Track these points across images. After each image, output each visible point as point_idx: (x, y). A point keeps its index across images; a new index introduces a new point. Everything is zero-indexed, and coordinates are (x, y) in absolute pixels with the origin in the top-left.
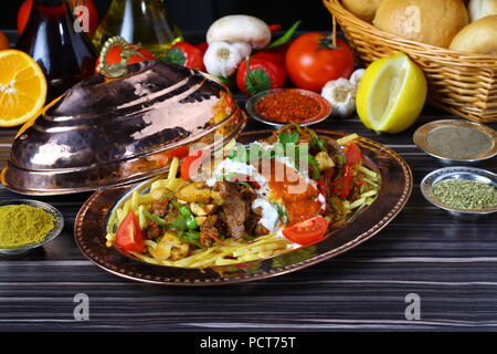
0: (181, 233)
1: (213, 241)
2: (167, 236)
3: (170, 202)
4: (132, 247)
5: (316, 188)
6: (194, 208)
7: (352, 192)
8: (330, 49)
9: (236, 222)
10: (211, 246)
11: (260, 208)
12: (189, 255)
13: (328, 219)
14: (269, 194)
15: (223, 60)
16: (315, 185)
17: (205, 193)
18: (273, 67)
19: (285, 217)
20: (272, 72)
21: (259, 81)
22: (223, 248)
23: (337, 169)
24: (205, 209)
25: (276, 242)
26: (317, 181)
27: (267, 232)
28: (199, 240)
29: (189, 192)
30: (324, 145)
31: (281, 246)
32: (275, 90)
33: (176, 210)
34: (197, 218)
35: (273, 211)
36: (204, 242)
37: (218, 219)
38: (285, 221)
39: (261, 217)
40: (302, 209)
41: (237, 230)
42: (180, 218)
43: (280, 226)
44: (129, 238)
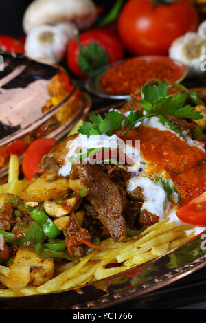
0: (39, 246)
1: (85, 247)
2: (21, 255)
3: (15, 209)
6: (50, 208)
8: (168, 5)
9: (111, 215)
10: (84, 255)
11: (139, 189)
12: (55, 273)
14: (147, 168)
16: (201, 147)
17: (61, 185)
19: (175, 195)
20: (106, 45)
22: (102, 255)
24: (65, 206)
25: (171, 230)
26: (202, 141)
27: (156, 219)
28: (65, 250)
29: (39, 187)
30: (198, 97)
31: (179, 234)
32: (115, 64)
33: (25, 216)
34: (56, 221)
35: (157, 189)
36: (73, 251)
37: (86, 217)
38: (176, 200)
39: (143, 201)
40: (196, 180)
41: (115, 225)
42: (34, 226)
43: (171, 207)
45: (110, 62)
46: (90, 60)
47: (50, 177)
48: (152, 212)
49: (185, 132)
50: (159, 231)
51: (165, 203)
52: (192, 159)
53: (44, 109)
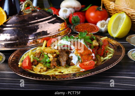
0: (44, 63)
1: (55, 66)
2: (39, 64)
3: (41, 53)
4: (27, 67)
5: (92, 52)
6: (50, 55)
7: (104, 54)
9: (63, 61)
10: (54, 68)
11: (72, 56)
12: (46, 71)
13: (95, 62)
14: (75, 52)
15: (65, 13)
16: (91, 51)
17: (53, 51)
18: (81, 16)
19: (80, 60)
20: (80, 18)
21: (76, 20)
22: (58, 69)
23: (99, 46)
24: (53, 55)
25: (77, 68)
26: (92, 49)
27: (74, 65)
28: (50, 66)
29: (48, 49)
30: (95, 38)
31: (78, 70)
32: (81, 23)
33: (43, 56)
34: (50, 59)
35: (76, 58)
36: (52, 67)
37: (57, 60)
38: (80, 62)
39: (72, 60)
40: (86, 58)
41: (63, 63)
43: (79, 63)
44: (26, 64)
45: (80, 22)
46: (74, 21)
48: (73, 63)
49: (88, 46)
50: (74, 68)
51: (77, 61)
52: (87, 53)
53: (59, 30)
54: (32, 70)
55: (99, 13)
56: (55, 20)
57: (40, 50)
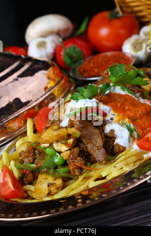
0: (52, 171)
1: (81, 169)
2: (41, 177)
3: (35, 149)
4: (14, 194)
6: (57, 146)
8: (119, 18)
9: (96, 148)
10: (81, 174)
11: (112, 131)
12: (64, 187)
14: (116, 117)
15: (43, 49)
16: (149, 103)
17: (63, 132)
18: (81, 43)
19: (135, 133)
20: (81, 47)
21: (74, 55)
22: (92, 173)
24: (66, 144)
25: (134, 155)
26: (149, 99)
27: (124, 149)
28: (69, 172)
29: (49, 134)
30: (144, 73)
31: (139, 157)
33: (42, 153)
34: (62, 154)
35: (123, 130)
36: (74, 172)
37: (80, 151)
38: (136, 136)
39: (115, 138)
40: (147, 123)
41: (99, 154)
42: (48, 158)
43: (133, 141)
44: (9, 188)
45: (84, 58)
46: (71, 57)
47: (56, 127)
48: (122, 145)
50: (127, 156)
51: (129, 138)
52: (144, 110)
53: (46, 88)
54: (29, 197)
55: (117, 23)
56: (31, 67)
57: (26, 144)
